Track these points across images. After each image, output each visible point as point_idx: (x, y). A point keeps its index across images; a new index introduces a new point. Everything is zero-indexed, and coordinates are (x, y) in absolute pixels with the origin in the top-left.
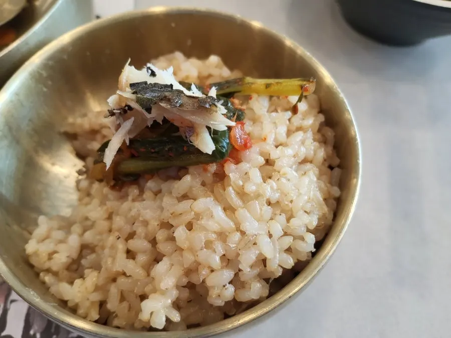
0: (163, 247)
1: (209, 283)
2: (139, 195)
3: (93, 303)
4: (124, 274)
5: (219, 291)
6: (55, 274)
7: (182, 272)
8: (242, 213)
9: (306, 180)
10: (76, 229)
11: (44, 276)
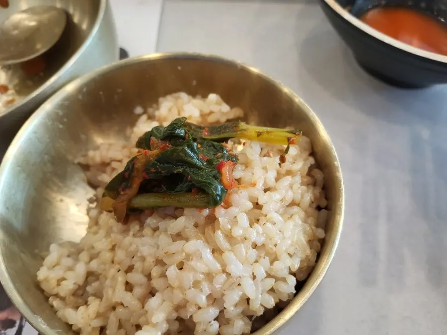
0: (156, 283)
1: (196, 319)
2: (139, 231)
3: (94, 329)
4: (122, 304)
5: (204, 327)
6: (63, 299)
7: (171, 308)
8: (229, 256)
9: (291, 224)
10: (84, 256)
11: (53, 301)
